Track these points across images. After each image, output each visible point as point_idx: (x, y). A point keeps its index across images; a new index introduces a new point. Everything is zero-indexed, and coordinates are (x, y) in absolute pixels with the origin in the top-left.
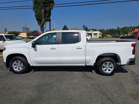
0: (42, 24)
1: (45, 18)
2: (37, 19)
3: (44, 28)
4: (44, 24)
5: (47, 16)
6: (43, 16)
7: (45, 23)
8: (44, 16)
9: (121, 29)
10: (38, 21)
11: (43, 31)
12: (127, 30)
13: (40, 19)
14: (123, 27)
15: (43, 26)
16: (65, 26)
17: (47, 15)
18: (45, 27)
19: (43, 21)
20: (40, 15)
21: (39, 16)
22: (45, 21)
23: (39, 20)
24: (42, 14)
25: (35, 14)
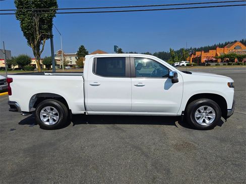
0: (36, 43)
1: (42, 32)
2: (25, 34)
3: (40, 51)
4: (39, 43)
5: (45, 29)
6: (37, 29)
7: (43, 42)
8: (40, 28)
9: (175, 52)
10: (28, 39)
11: (40, 55)
12: (184, 53)
13: (32, 35)
14: (179, 49)
15: (38, 46)
16: (82, 46)
17: (46, 26)
18: (43, 49)
19: (38, 38)
20: (31, 27)
21: (30, 29)
22: (42, 39)
23: (30, 36)
24: (35, 25)
25: (22, 25)
